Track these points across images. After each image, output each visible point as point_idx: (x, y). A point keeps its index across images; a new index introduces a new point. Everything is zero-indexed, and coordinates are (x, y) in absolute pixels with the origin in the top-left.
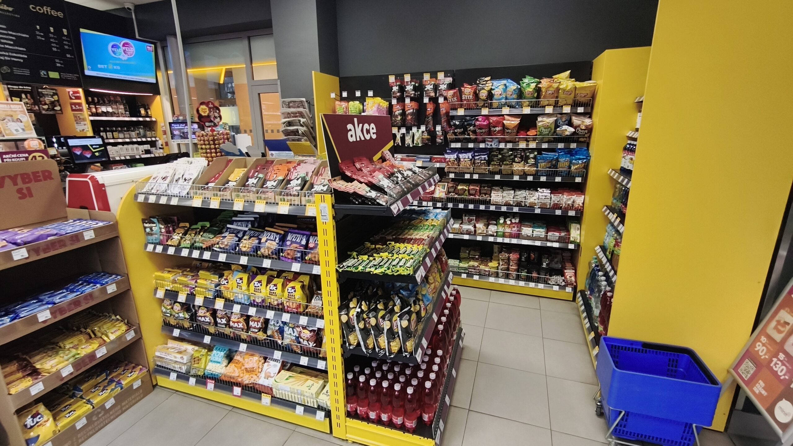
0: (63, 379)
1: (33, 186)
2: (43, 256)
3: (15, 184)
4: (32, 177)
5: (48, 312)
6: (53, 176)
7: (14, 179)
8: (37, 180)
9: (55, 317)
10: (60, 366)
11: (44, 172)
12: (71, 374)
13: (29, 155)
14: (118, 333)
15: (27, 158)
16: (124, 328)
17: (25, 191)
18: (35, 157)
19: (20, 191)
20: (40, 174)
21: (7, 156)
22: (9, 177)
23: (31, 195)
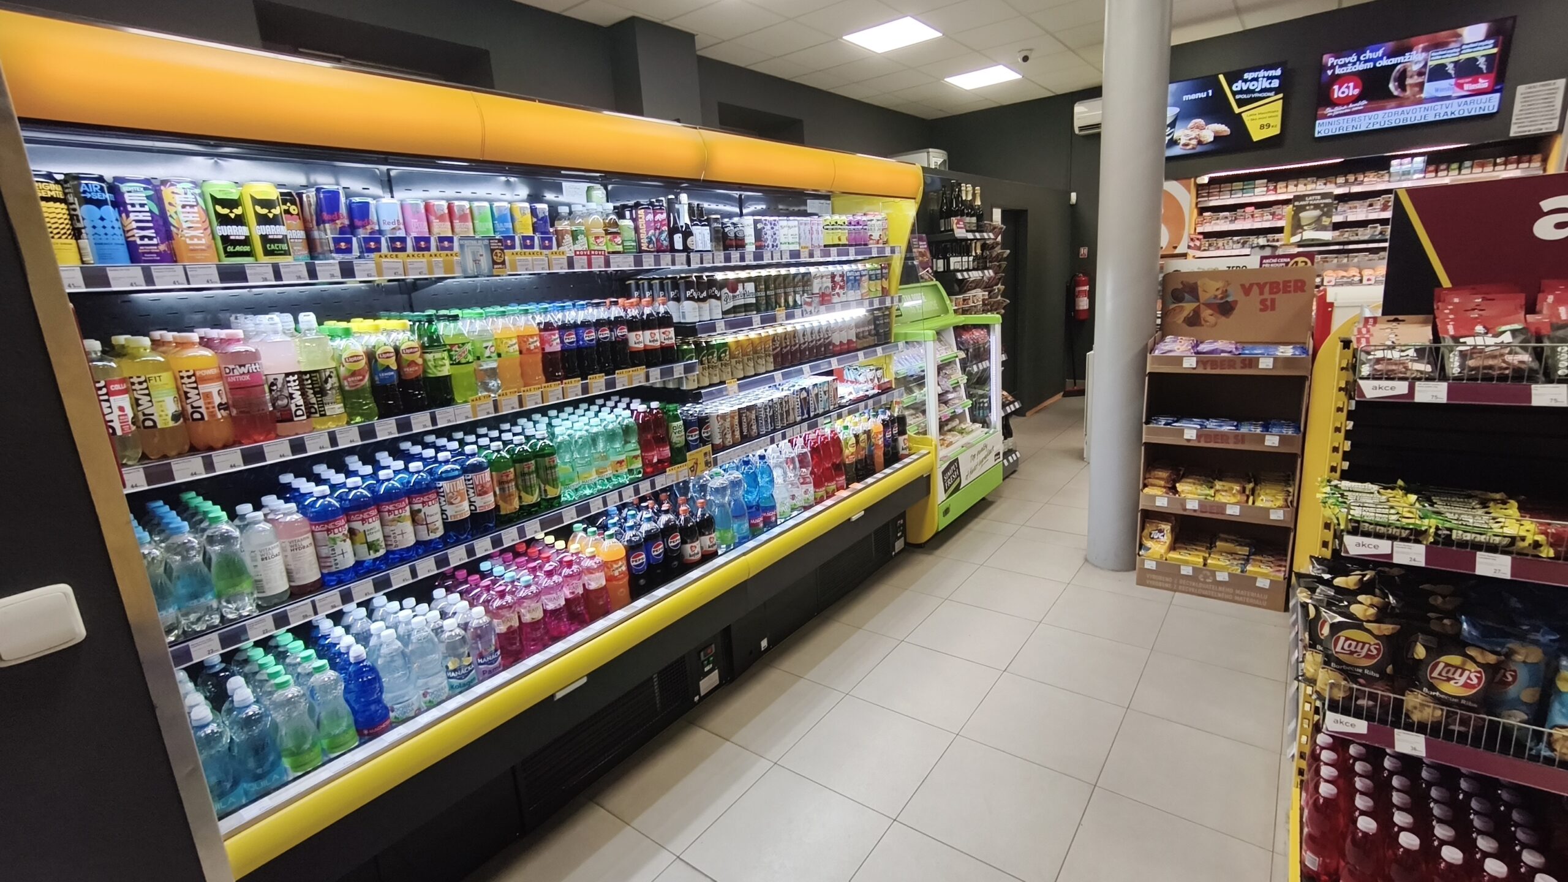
0: (1185, 510)
1: (1280, 298)
2: (1209, 371)
3: (1261, 293)
4: (1281, 286)
5: (1195, 432)
6: (1305, 288)
7: (1261, 287)
8: (1285, 291)
9: (1199, 442)
10: (1190, 496)
11: (1296, 282)
12: (1195, 511)
13: (1291, 259)
14: (1268, 505)
15: (1287, 264)
16: (1280, 503)
17: (1268, 303)
18: (1296, 263)
19: (1263, 302)
20: (1292, 284)
21: (1268, 261)
22: (1258, 284)
23: (1273, 308)
